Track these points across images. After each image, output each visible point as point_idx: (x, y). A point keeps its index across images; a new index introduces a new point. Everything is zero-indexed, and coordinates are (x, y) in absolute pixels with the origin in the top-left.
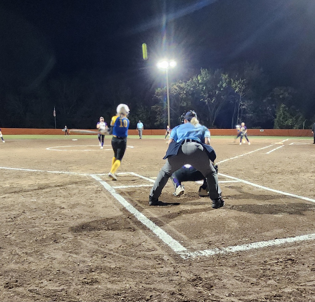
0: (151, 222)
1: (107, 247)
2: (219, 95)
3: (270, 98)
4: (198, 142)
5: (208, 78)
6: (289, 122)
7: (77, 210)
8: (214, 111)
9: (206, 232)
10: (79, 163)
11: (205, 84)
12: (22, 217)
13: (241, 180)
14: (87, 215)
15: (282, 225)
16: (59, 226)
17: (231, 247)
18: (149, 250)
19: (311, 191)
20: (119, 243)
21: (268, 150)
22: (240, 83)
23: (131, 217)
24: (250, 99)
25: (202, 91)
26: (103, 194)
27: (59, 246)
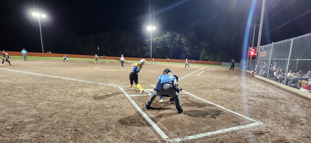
0: (150, 119)
1: (132, 135)
5: (170, 35)
7: (115, 110)
8: (172, 51)
9: (176, 126)
11: (168, 38)
13: (188, 93)
14: (120, 113)
16: (108, 120)
17: (188, 137)
18: (151, 137)
20: (137, 132)
22: (185, 38)
23: (140, 115)
25: (167, 41)
26: (126, 100)
27: (110, 133)
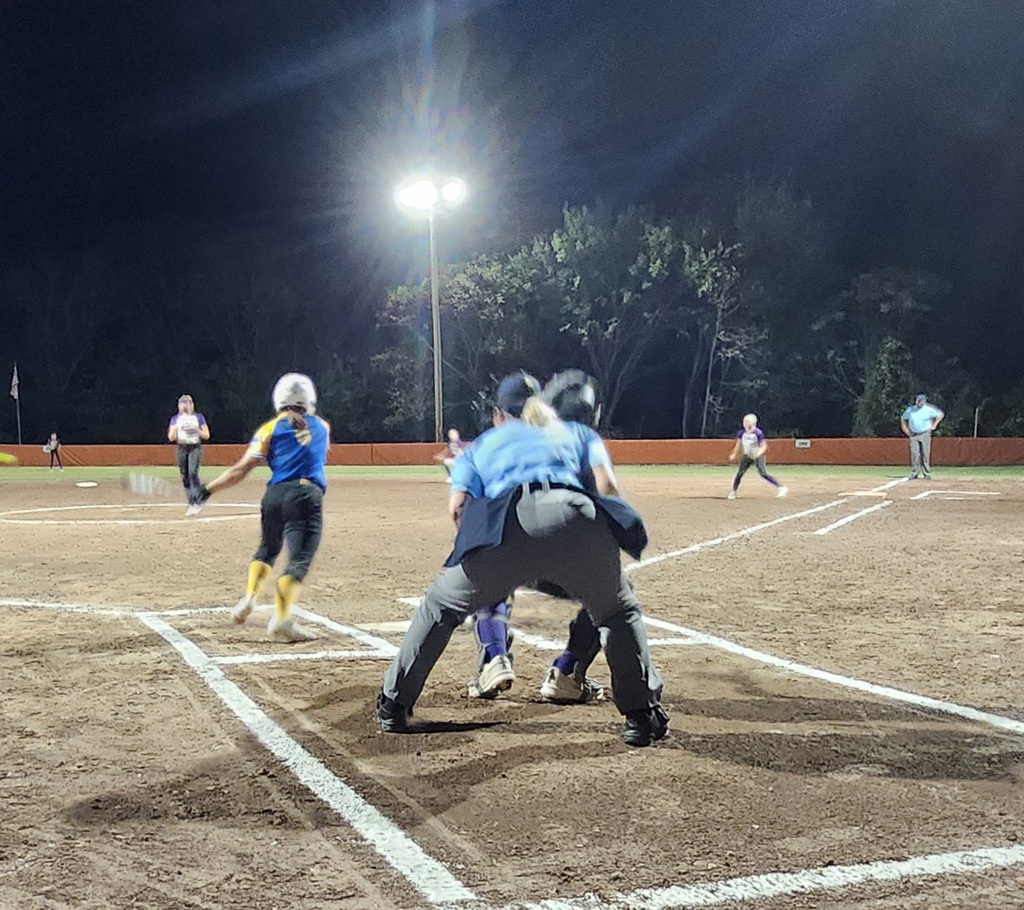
0: (349, 792)
1: (179, 880)
2: (635, 307)
3: (840, 315)
5: (591, 241)
7: (83, 743)
9: (555, 831)
10: (98, 570)
11: (578, 263)
13: (703, 638)
14: (114, 763)
15: (857, 813)
16: (12, 800)
17: (646, 893)
18: (334, 895)
19: (986, 680)
20: (225, 866)
21: (823, 520)
22: (717, 258)
23: (274, 769)
24: (757, 320)
25: (568, 292)
26: (179, 686)
27: (8, 869)
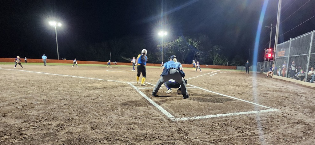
0: (157, 104)
1: (136, 114)
2: (187, 49)
3: (211, 51)
4: (176, 69)
5: (182, 40)
6: (220, 62)
7: (122, 98)
8: (185, 56)
9: (183, 109)
10: (122, 77)
11: (180, 43)
12: (97, 99)
13: (198, 88)
15: (220, 108)
16: (114, 104)
17: (195, 117)
18: (156, 116)
19: (232, 93)
20: (142, 113)
21: (210, 74)
22: (197, 43)
23: (147, 101)
24: (202, 51)
25: (179, 46)
26: (134, 91)
27: (115, 112)
